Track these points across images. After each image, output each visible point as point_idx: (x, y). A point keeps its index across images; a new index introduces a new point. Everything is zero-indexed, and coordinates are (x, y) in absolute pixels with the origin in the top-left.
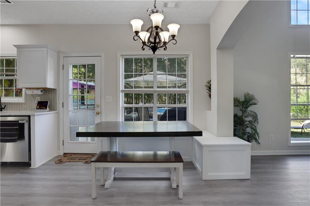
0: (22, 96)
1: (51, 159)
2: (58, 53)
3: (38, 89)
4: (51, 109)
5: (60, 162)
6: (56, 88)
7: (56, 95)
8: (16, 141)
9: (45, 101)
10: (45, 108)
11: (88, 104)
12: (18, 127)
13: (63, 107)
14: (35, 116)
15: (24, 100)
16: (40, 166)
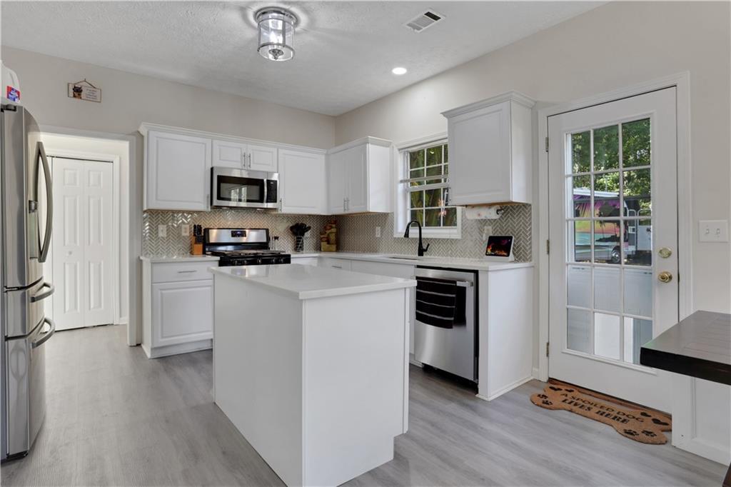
0: (455, 225)
1: (518, 385)
2: (532, 109)
3: (490, 205)
4: (518, 259)
5: (545, 405)
6: (529, 202)
7: (530, 219)
8: (451, 327)
9: (504, 235)
10: (505, 254)
11: (577, 244)
12: (454, 296)
13: (548, 252)
14: (490, 273)
15: (460, 233)
16: (495, 399)
